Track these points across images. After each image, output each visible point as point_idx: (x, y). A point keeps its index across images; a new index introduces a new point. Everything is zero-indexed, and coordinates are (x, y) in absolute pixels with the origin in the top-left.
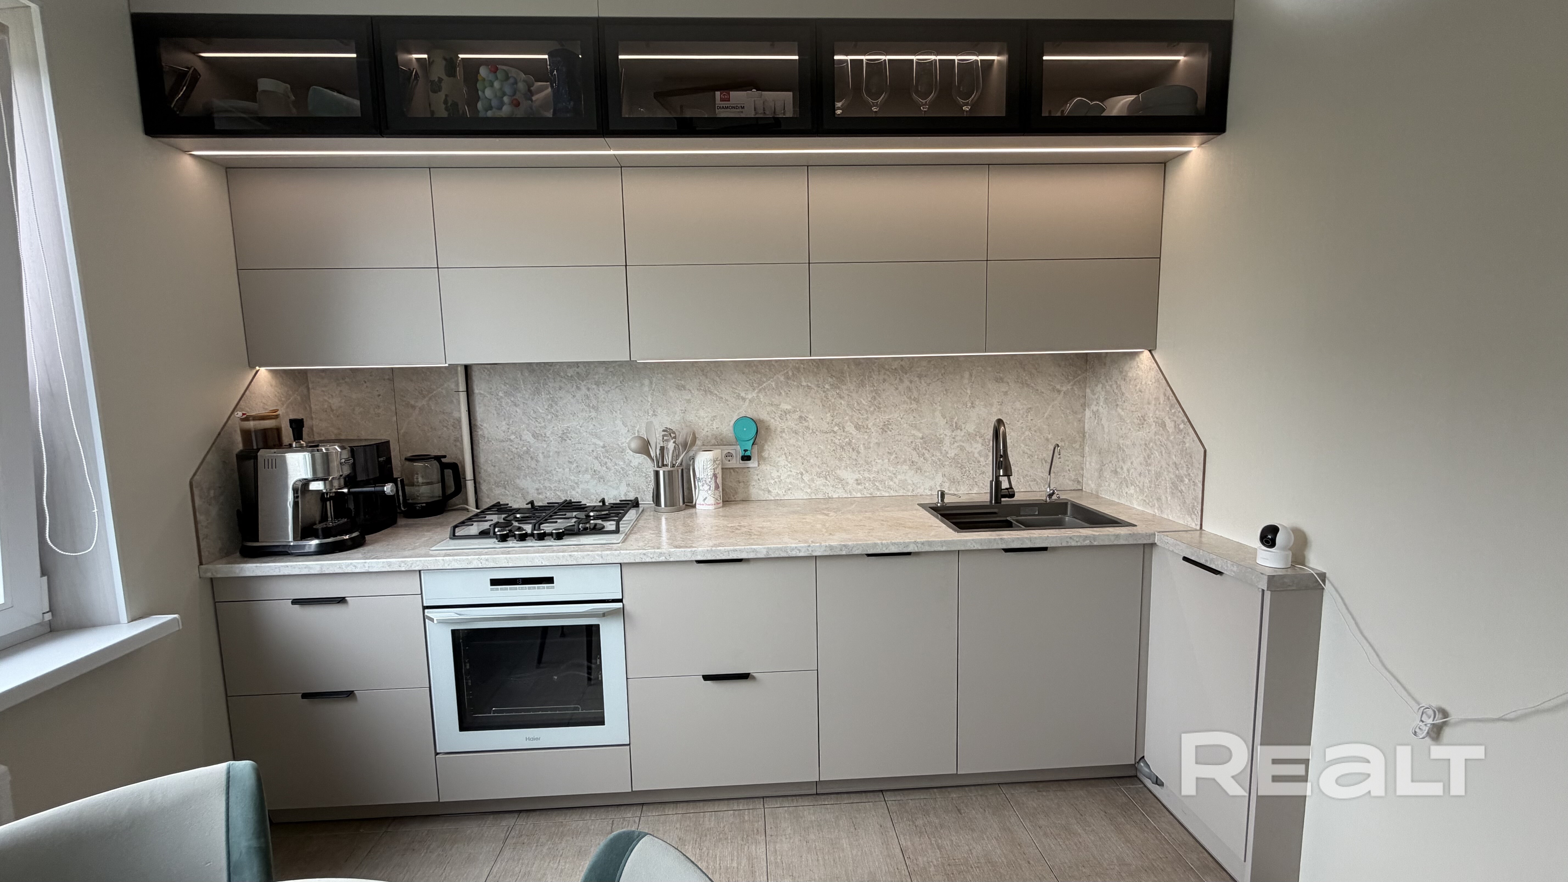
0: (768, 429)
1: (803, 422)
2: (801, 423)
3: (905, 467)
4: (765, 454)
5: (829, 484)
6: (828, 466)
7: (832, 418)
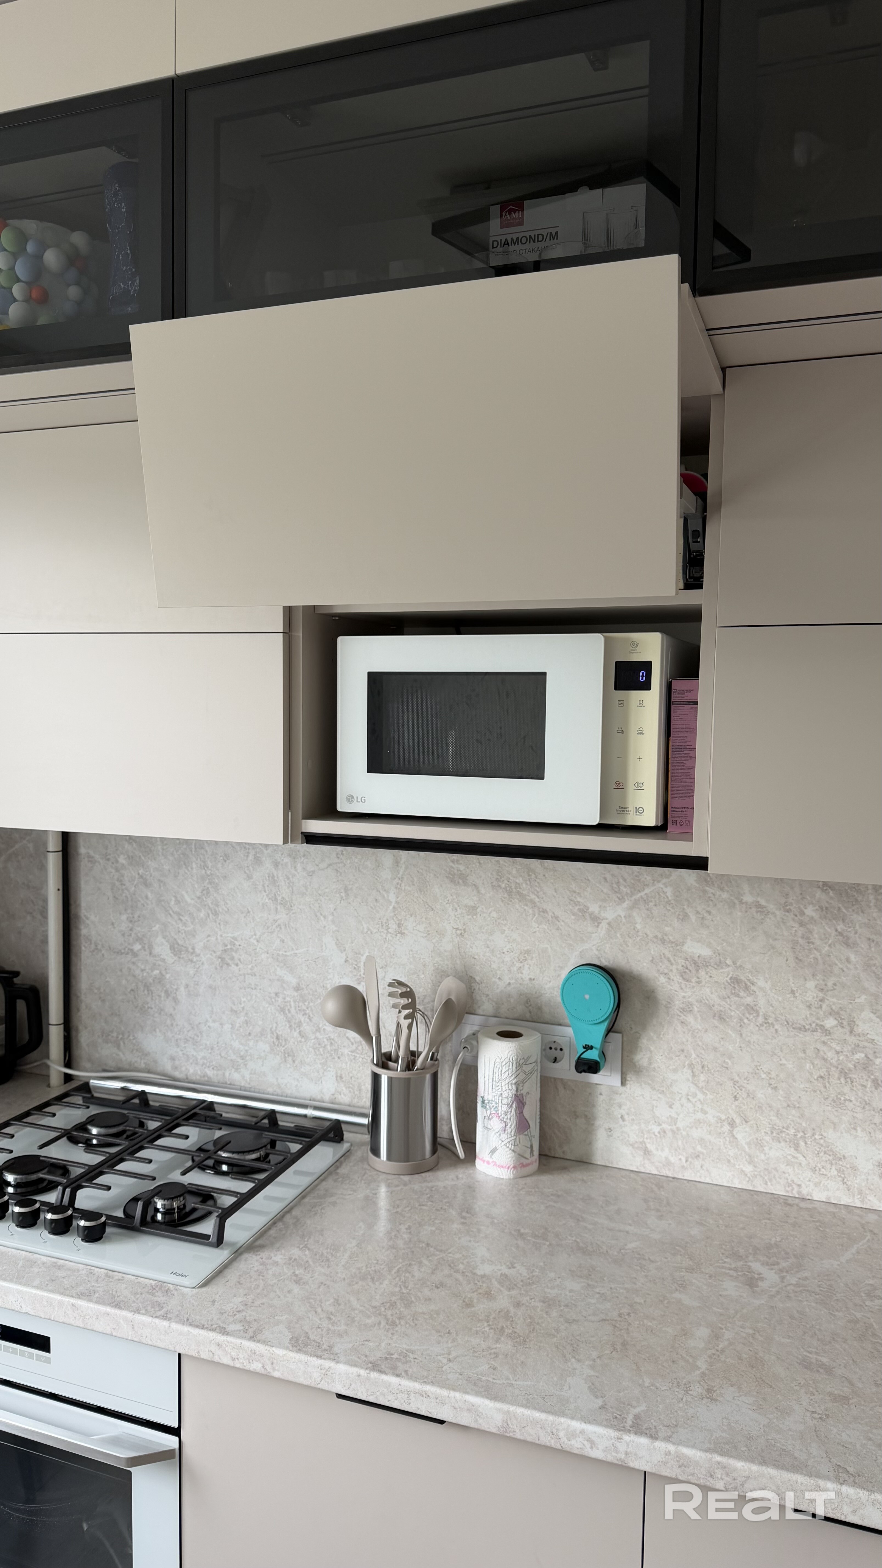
0: (649, 996)
1: (742, 994)
2: (738, 996)
4: (641, 1058)
5: (804, 1162)
6: (802, 1116)
7: (821, 995)
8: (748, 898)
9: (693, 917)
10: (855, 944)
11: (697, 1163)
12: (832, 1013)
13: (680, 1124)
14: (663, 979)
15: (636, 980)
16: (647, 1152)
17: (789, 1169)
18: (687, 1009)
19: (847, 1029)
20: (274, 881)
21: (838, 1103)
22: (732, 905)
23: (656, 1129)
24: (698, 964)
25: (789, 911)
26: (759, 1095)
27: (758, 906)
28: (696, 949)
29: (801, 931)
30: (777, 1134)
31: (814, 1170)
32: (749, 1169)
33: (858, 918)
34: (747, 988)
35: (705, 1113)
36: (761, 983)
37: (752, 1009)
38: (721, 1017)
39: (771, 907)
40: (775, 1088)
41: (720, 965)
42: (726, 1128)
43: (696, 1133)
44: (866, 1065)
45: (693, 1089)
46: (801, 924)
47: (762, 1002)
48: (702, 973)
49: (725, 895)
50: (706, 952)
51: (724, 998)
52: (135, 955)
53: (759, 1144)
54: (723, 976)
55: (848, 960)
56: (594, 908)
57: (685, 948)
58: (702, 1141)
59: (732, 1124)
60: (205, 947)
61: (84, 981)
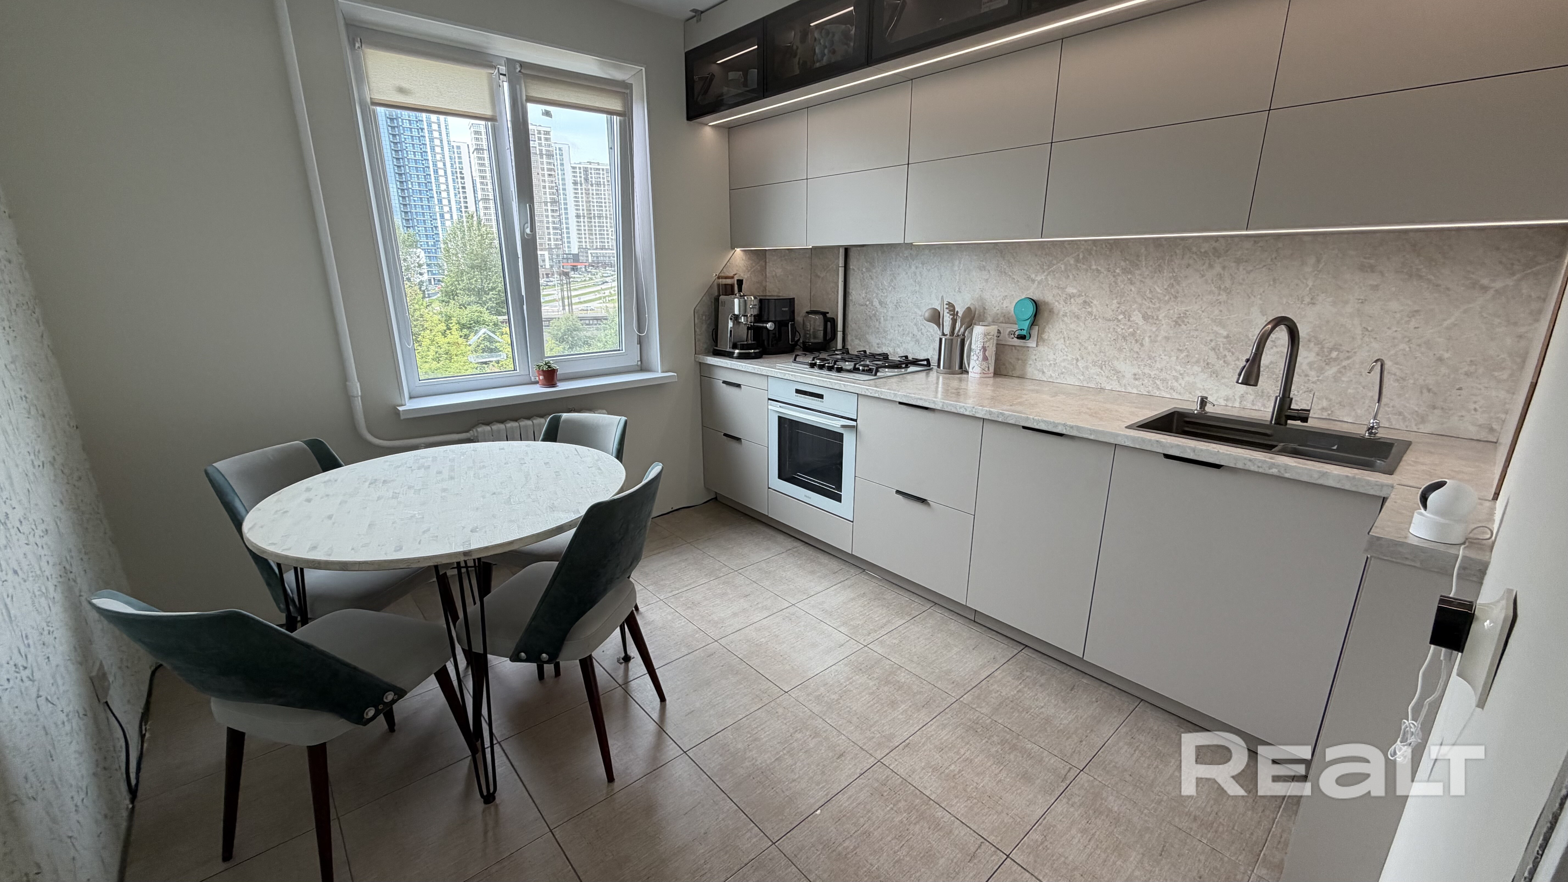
0: (1051, 311)
1: (1087, 307)
2: (1085, 308)
3: (1196, 369)
4: (1045, 336)
5: (1104, 374)
6: (1105, 356)
7: (1118, 305)
8: (1094, 267)
9: (1071, 277)
10: (1134, 283)
11: (1062, 376)
12: (1124, 313)
13: (1057, 361)
14: (1057, 303)
15: (1046, 303)
16: (1043, 372)
17: (1098, 377)
18: (1065, 315)
19: (1127, 319)
20: (915, 274)
21: (1120, 350)
22: (1087, 270)
23: (1048, 363)
24: (1071, 296)
25: (1109, 271)
26: (1089, 348)
27: (1098, 270)
28: (1071, 290)
29: (1114, 279)
30: (1094, 363)
31: (1107, 377)
32: (1082, 378)
33: (1138, 272)
34: (1089, 305)
35: (1067, 356)
36: (1095, 302)
37: (1090, 313)
38: (1078, 317)
39: (1102, 270)
40: (1095, 345)
41: (1080, 296)
42: (1075, 361)
43: (1063, 364)
44: (1133, 334)
45: (1064, 347)
46: (1114, 276)
47: (1094, 310)
48: (1072, 300)
49: (1084, 267)
50: (1075, 291)
51: (1079, 310)
52: (867, 306)
53: (1087, 368)
54: (1080, 300)
55: (1131, 290)
56: (1033, 276)
57: (1067, 290)
58: (1065, 367)
59: (1077, 360)
60: (890, 302)
61: (850, 316)
